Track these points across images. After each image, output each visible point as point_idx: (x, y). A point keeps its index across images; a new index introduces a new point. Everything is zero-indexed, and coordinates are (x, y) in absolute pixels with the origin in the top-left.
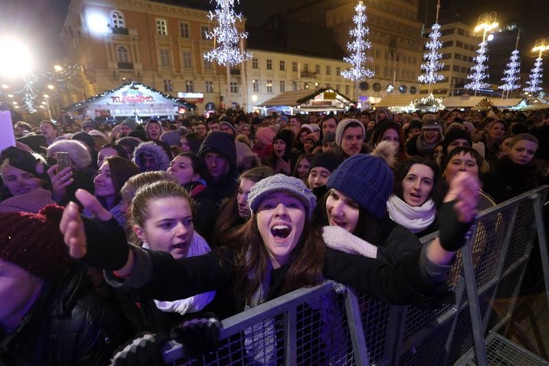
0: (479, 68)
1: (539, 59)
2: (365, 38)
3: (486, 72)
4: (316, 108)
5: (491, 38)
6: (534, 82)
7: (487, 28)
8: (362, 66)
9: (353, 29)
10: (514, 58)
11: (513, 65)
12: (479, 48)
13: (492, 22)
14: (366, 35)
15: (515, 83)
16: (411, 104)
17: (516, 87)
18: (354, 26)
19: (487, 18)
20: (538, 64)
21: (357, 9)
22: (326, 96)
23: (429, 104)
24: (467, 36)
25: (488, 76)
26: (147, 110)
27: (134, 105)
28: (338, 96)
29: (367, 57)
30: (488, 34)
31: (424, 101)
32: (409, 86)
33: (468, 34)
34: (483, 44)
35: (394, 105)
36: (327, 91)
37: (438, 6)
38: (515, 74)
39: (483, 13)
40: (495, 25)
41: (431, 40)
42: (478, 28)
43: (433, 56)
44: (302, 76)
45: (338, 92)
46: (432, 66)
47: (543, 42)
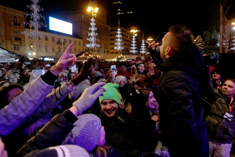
0: (134, 45)
2: (95, 32)
3: (136, 46)
4: (80, 60)
5: (136, 35)
8: (95, 42)
9: (90, 27)
10: (143, 42)
12: (133, 38)
13: (135, 30)
14: (96, 30)
16: (115, 58)
17: (145, 52)
18: (91, 26)
19: (134, 28)
21: (91, 20)
22: (85, 55)
23: (121, 58)
25: (137, 48)
28: (90, 55)
29: (97, 39)
30: (135, 33)
31: (119, 57)
32: (106, 50)
33: (129, 33)
35: (108, 58)
36: (86, 53)
37: (119, 23)
38: (144, 48)
39: (132, 26)
40: (137, 31)
41: (117, 34)
42: (131, 31)
43: (119, 40)
44: (57, 44)
45: (89, 53)
46: (119, 44)
47: (150, 37)
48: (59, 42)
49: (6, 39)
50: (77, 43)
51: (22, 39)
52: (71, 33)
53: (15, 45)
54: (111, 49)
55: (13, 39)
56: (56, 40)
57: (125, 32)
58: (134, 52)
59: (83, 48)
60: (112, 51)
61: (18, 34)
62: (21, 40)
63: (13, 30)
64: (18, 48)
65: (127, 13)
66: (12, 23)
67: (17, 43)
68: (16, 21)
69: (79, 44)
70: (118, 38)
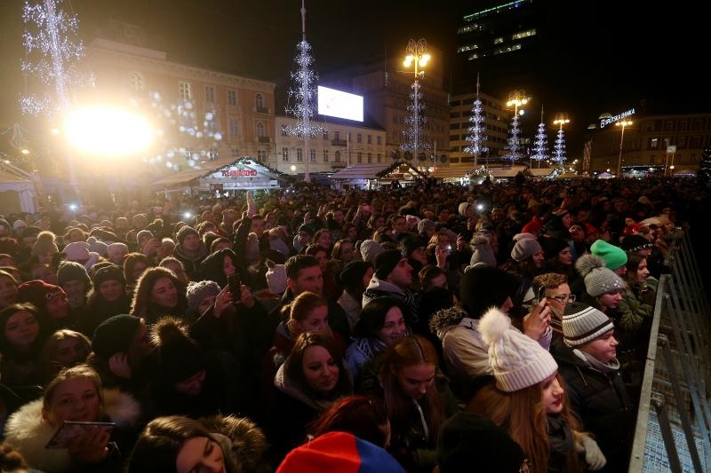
1: (560, 131)
2: (422, 113)
5: (522, 113)
6: (559, 152)
7: (517, 103)
8: (419, 139)
9: (410, 104)
10: (541, 130)
11: (541, 136)
12: (513, 121)
13: (521, 99)
15: (545, 153)
16: (467, 176)
17: (545, 157)
19: (517, 95)
20: (560, 136)
21: (412, 87)
22: (401, 170)
23: (482, 175)
24: (500, 109)
26: (246, 184)
27: (235, 179)
28: (411, 170)
30: (519, 109)
31: (478, 172)
32: (440, 154)
33: (500, 108)
34: (516, 118)
36: (402, 165)
38: (544, 145)
39: (513, 90)
40: (525, 102)
41: (473, 114)
42: (509, 104)
43: (476, 129)
44: (333, 145)
45: (410, 166)
46: (477, 138)
47: (562, 116)
48: (338, 140)
49: (246, 141)
50: (375, 140)
51: (271, 140)
52: (360, 118)
53: (259, 152)
54: (452, 151)
55: (257, 139)
56: (332, 137)
57: (490, 104)
58: (514, 157)
59: (386, 152)
60: (454, 155)
61: (264, 128)
62: (268, 141)
63: (257, 121)
64: (264, 156)
65: (496, 53)
66: (255, 109)
67: (262, 148)
68: (261, 102)
69: (379, 143)
70: (473, 124)
